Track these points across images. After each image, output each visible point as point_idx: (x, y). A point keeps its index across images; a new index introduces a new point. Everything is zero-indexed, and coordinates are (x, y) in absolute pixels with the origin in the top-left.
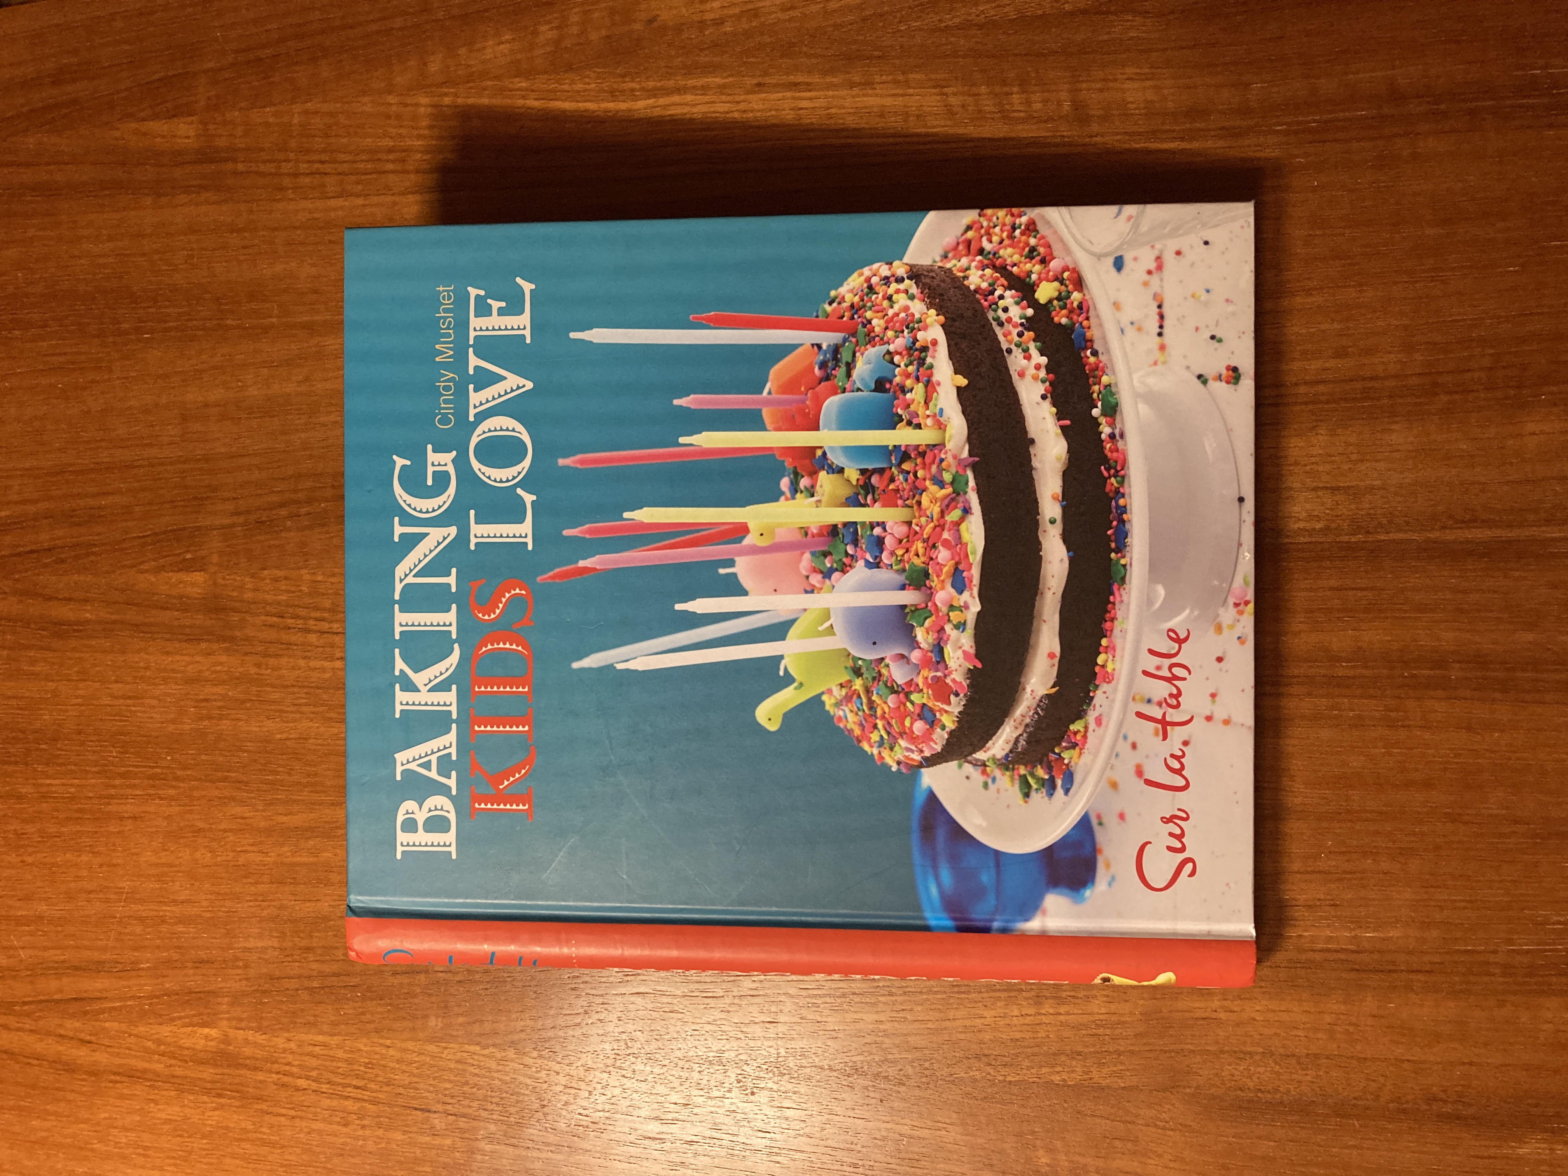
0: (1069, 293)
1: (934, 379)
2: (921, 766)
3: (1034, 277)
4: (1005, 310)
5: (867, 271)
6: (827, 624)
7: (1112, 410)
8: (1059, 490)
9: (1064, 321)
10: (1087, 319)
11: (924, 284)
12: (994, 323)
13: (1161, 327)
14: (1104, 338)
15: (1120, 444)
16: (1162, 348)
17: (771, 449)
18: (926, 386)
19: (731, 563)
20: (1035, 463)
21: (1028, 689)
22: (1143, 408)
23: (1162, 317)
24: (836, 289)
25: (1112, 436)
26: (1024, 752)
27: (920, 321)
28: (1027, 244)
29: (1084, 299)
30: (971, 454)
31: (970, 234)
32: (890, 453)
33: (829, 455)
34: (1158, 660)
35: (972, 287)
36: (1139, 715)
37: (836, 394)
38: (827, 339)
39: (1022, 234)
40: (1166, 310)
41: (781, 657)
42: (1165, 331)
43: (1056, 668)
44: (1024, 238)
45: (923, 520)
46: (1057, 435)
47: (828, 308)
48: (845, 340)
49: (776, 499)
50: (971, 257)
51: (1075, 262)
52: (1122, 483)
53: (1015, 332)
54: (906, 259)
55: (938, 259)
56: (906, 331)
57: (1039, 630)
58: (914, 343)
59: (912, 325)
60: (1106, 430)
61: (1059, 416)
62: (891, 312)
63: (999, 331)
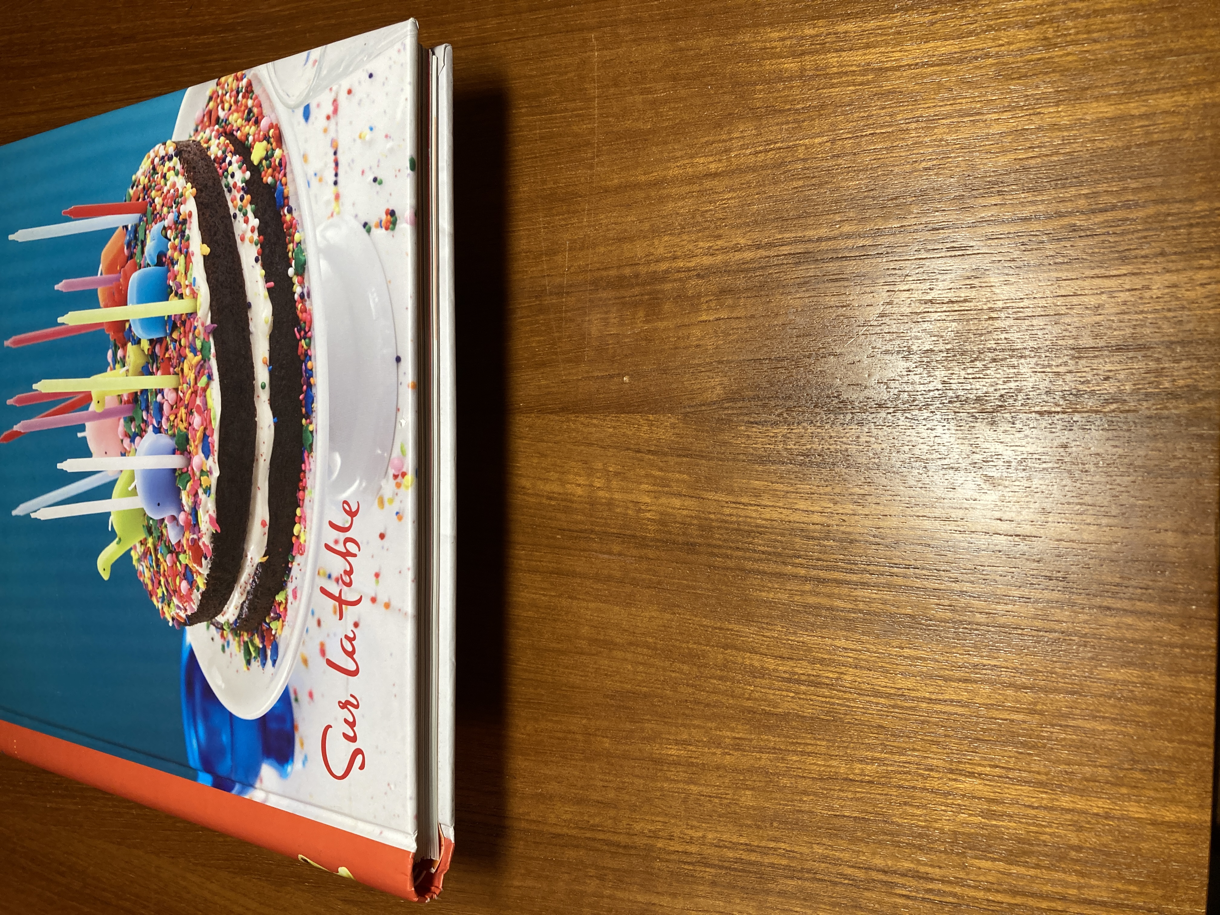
0: (273, 150)
1: (190, 250)
2: (185, 624)
3: (251, 138)
4: (233, 176)
5: (152, 154)
6: (133, 486)
7: (301, 269)
8: (267, 355)
9: (270, 180)
10: (285, 175)
11: (184, 159)
12: (226, 190)
13: (336, 175)
14: (296, 193)
15: (307, 303)
16: (337, 197)
17: (101, 324)
18: (186, 257)
19: (82, 428)
20: (252, 328)
21: (249, 557)
22: (323, 264)
23: (337, 164)
24: (135, 173)
25: (302, 296)
26: (246, 620)
27: (182, 195)
28: (246, 106)
29: (283, 156)
30: (212, 322)
31: (211, 104)
32: (165, 323)
33: (133, 329)
34: (336, 534)
35: (213, 157)
36: (323, 591)
37: (136, 270)
38: (130, 219)
39: (243, 97)
40: (340, 157)
42: (340, 179)
43: (266, 536)
44: (244, 100)
45: (185, 385)
46: (265, 298)
47: (131, 192)
48: (141, 220)
49: (104, 370)
50: (211, 128)
51: (277, 119)
52: (309, 345)
53: (238, 196)
54: (174, 138)
55: (192, 133)
56: (174, 206)
57: (255, 498)
58: (178, 217)
59: (177, 200)
60: (298, 289)
61: (267, 279)
62: (165, 190)
63: (228, 197)
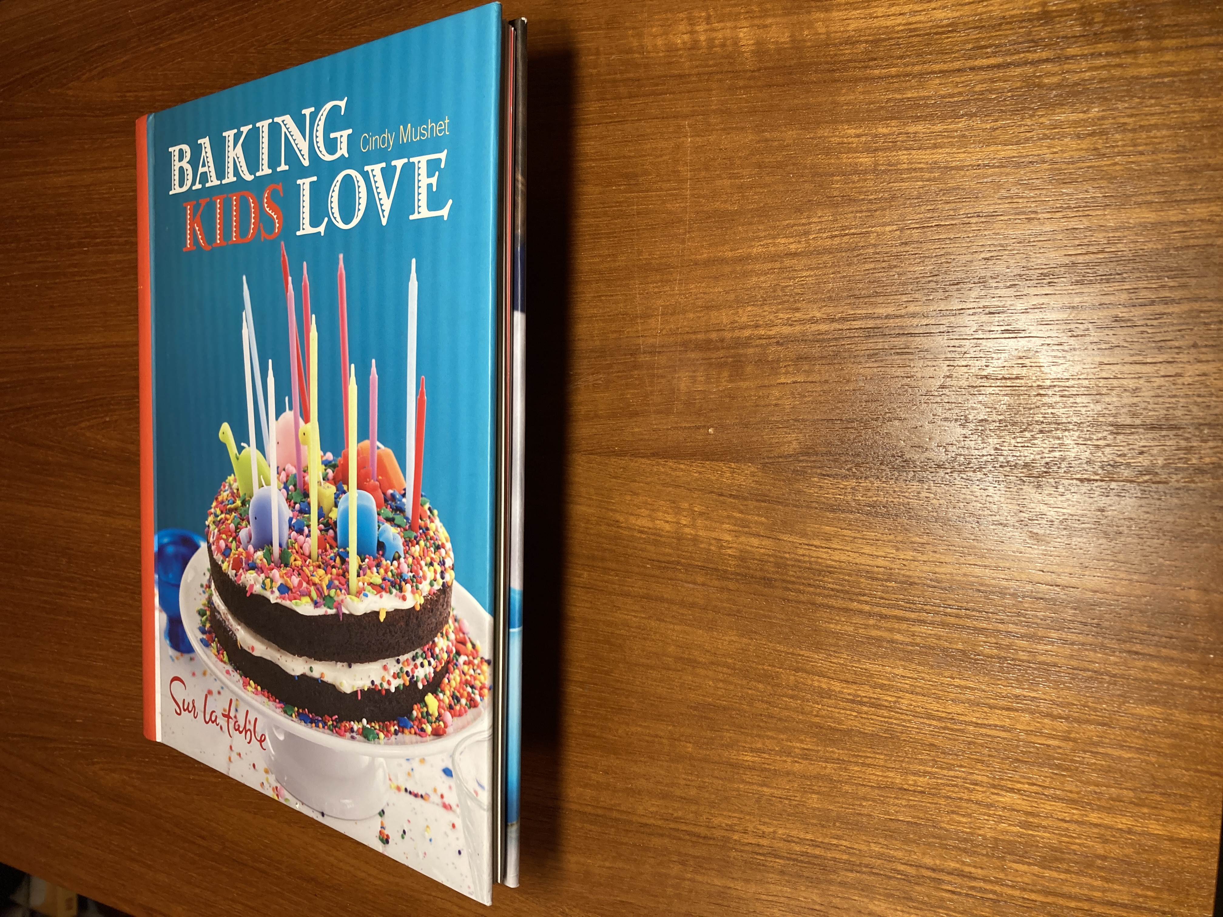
0: (430, 723)
1: (384, 593)
2: (208, 543)
3: (441, 695)
4: (422, 665)
5: (448, 545)
6: (264, 484)
7: (366, 735)
8: (325, 679)
9: (415, 713)
10: (415, 733)
11: (438, 597)
12: (414, 652)
13: (410, 793)
14: (404, 743)
15: (348, 735)
16: (399, 789)
17: (348, 447)
18: (380, 586)
19: (291, 409)
20: (339, 664)
21: (239, 627)
22: (366, 759)
23: (416, 795)
24: (438, 516)
25: (352, 730)
26: (215, 616)
27: (417, 589)
28: (462, 696)
29: (427, 734)
30: (344, 614)
31: (469, 646)
32: (345, 549)
33: (344, 496)
34: (253, 722)
35: (436, 639)
36: (231, 700)
37: (377, 507)
38: (408, 502)
39: (468, 693)
40: (419, 800)
41: (249, 446)
42: (408, 794)
43: (248, 650)
44: (465, 694)
45: (311, 568)
46: (353, 687)
47: (427, 506)
48: (407, 519)
49: (322, 449)
50: (455, 642)
51: (449, 735)
52: (329, 728)
53: (409, 669)
54: (455, 583)
55: (455, 612)
56: (411, 574)
57: (263, 643)
58: (404, 580)
59: (416, 580)
60: (356, 726)
61: (362, 691)
62: (423, 563)
63: (409, 656)
